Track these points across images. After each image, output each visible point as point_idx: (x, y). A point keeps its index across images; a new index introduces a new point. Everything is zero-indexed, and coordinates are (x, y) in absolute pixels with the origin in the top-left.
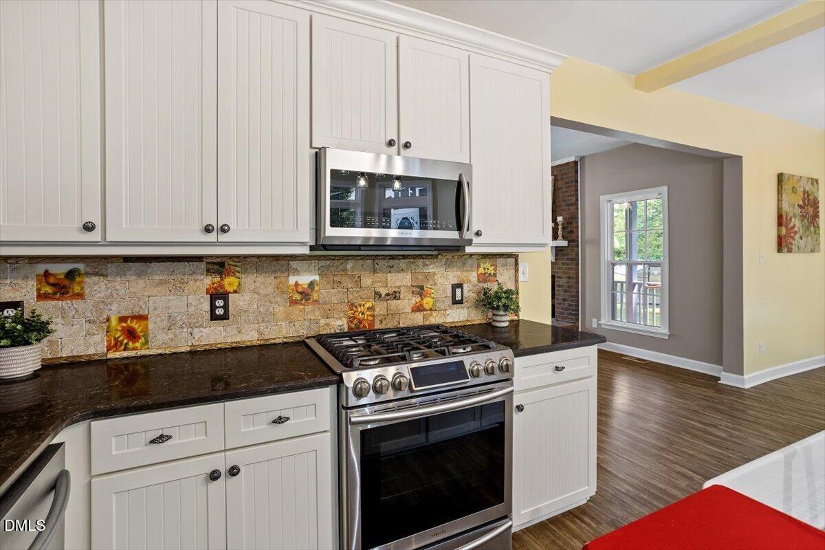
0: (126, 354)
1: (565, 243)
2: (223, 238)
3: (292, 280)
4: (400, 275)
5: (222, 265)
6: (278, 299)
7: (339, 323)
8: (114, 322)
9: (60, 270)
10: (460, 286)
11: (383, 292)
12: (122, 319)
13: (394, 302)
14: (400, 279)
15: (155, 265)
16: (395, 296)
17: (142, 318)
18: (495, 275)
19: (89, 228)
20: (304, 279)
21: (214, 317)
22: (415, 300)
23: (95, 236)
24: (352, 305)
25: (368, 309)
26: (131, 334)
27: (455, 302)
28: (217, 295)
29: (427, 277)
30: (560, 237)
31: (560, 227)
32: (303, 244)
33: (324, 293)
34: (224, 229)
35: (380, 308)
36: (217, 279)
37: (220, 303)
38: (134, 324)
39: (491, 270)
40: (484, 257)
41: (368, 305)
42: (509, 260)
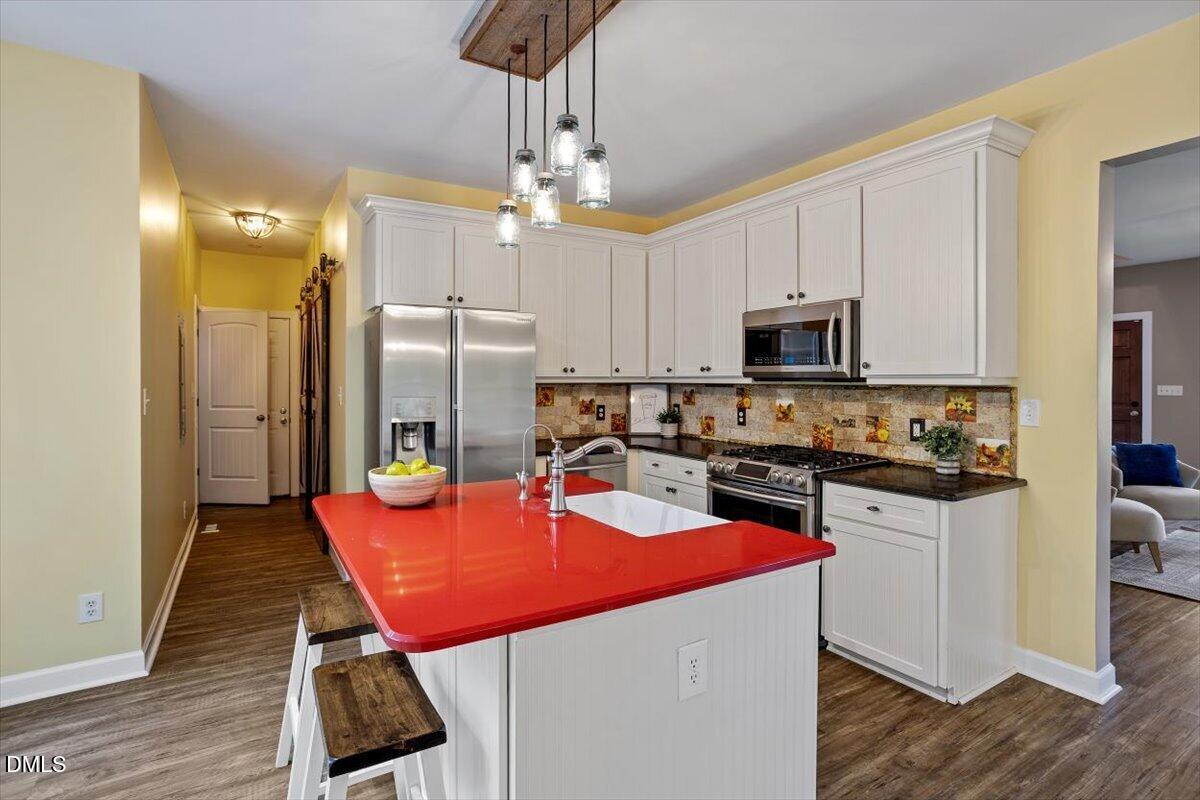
0: (706, 437)
2: (712, 374)
3: (778, 402)
4: (856, 405)
5: (742, 389)
6: (770, 415)
7: (807, 440)
8: (704, 419)
9: (689, 389)
10: (921, 422)
11: (841, 419)
12: (706, 418)
13: (850, 430)
14: (856, 409)
15: (717, 388)
16: (850, 423)
17: (712, 418)
18: (973, 413)
20: (785, 402)
21: (739, 423)
22: (870, 430)
24: (816, 427)
25: (829, 432)
26: (709, 427)
27: (913, 439)
28: (741, 409)
29: (882, 408)
33: (797, 414)
34: (708, 369)
35: (838, 433)
36: (740, 399)
37: (742, 414)
38: (710, 422)
39: (967, 406)
40: (954, 389)
41: (828, 429)
42: (997, 395)
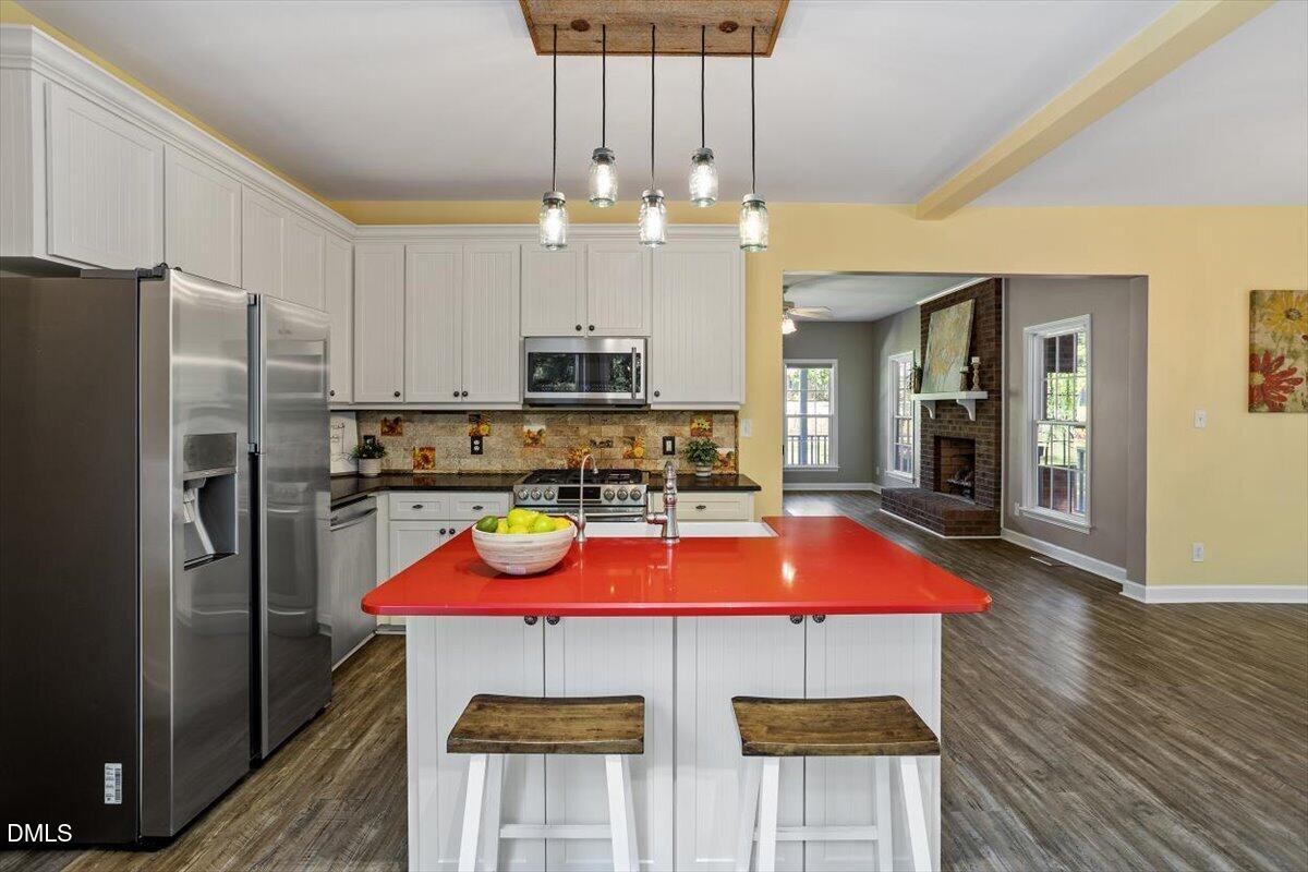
0: (423, 471)
1: (983, 395)
2: (465, 399)
3: (526, 428)
4: (613, 428)
5: (478, 416)
6: (516, 442)
7: (561, 462)
8: (417, 451)
9: (391, 417)
10: (672, 439)
11: (598, 440)
12: (422, 449)
13: (608, 450)
14: (614, 431)
15: (439, 416)
16: (608, 444)
17: (432, 449)
18: (710, 430)
19: (397, 395)
20: (535, 428)
21: (473, 452)
22: (627, 448)
23: (400, 399)
24: (571, 450)
25: (585, 453)
26: (426, 459)
27: (665, 453)
28: (476, 437)
29: (638, 429)
30: (976, 386)
31: (976, 372)
32: (517, 403)
33: (550, 439)
34: (465, 394)
35: (595, 454)
36: (475, 426)
37: (476, 442)
38: (428, 453)
39: (706, 425)
40: (698, 413)
41: (586, 450)
42: (726, 416)
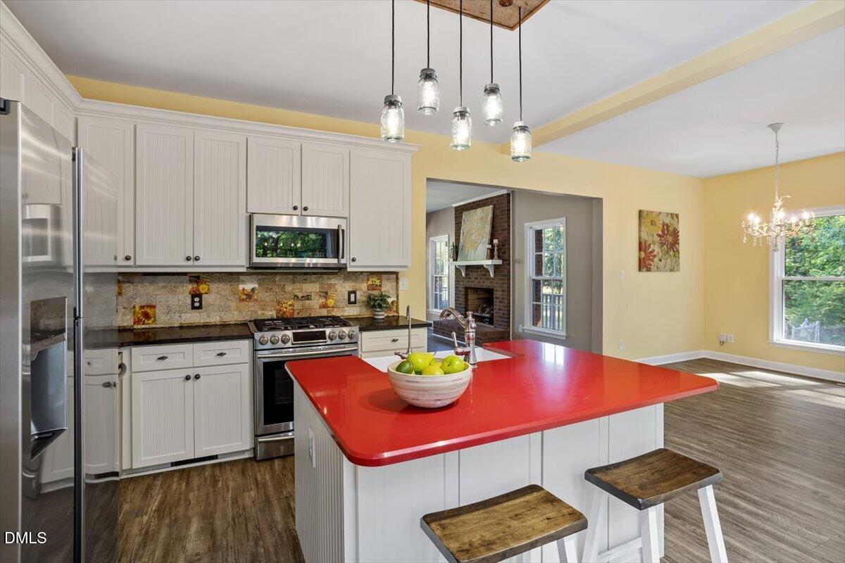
0: (143, 326)
1: (499, 262)
2: (196, 263)
3: (241, 287)
4: (312, 285)
5: (198, 277)
6: (232, 298)
7: (271, 313)
8: (137, 309)
10: (354, 292)
11: (300, 295)
12: (142, 307)
13: (307, 302)
14: (312, 287)
15: (160, 277)
16: (308, 297)
17: (153, 307)
18: (380, 285)
19: (128, 258)
20: (249, 287)
21: (194, 308)
22: (322, 300)
23: (130, 263)
24: (279, 303)
25: (290, 305)
26: (147, 316)
27: (350, 303)
28: (196, 295)
29: (330, 286)
30: (496, 257)
31: (496, 248)
32: (242, 266)
33: (261, 295)
34: (197, 259)
35: (298, 305)
36: (195, 286)
37: (197, 299)
38: (149, 311)
39: (378, 282)
40: (372, 273)
41: (290, 303)
42: (392, 276)
